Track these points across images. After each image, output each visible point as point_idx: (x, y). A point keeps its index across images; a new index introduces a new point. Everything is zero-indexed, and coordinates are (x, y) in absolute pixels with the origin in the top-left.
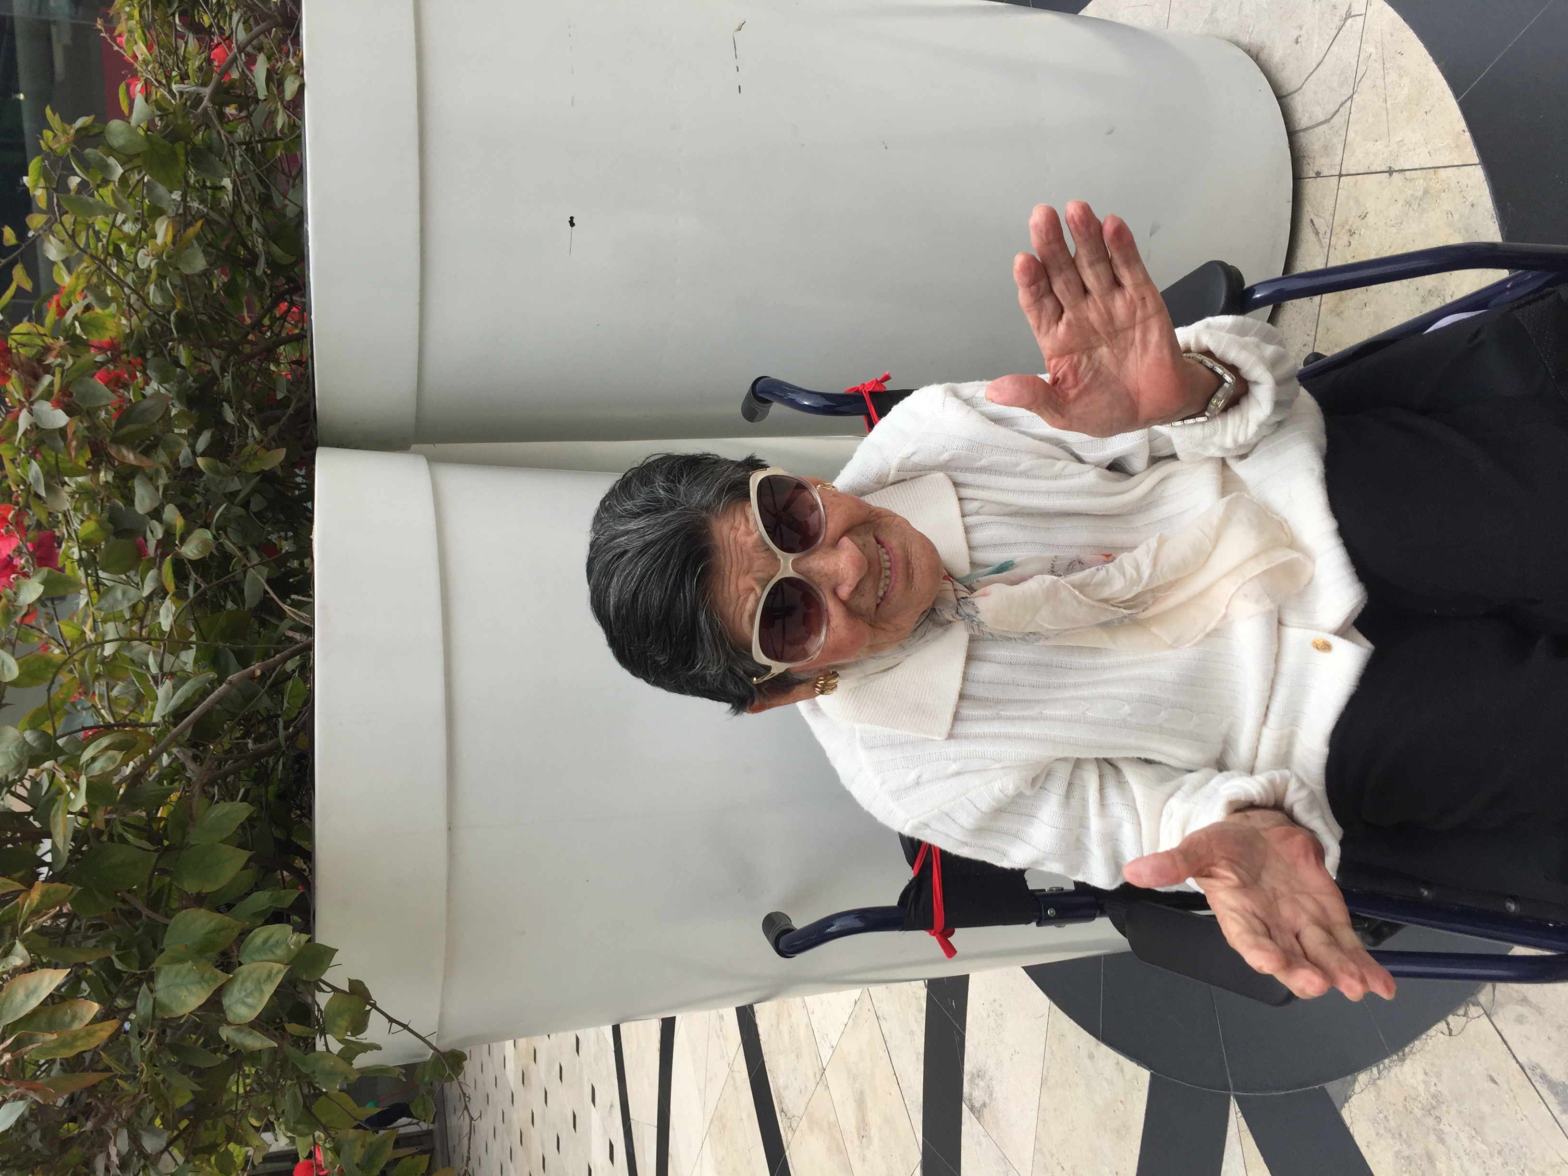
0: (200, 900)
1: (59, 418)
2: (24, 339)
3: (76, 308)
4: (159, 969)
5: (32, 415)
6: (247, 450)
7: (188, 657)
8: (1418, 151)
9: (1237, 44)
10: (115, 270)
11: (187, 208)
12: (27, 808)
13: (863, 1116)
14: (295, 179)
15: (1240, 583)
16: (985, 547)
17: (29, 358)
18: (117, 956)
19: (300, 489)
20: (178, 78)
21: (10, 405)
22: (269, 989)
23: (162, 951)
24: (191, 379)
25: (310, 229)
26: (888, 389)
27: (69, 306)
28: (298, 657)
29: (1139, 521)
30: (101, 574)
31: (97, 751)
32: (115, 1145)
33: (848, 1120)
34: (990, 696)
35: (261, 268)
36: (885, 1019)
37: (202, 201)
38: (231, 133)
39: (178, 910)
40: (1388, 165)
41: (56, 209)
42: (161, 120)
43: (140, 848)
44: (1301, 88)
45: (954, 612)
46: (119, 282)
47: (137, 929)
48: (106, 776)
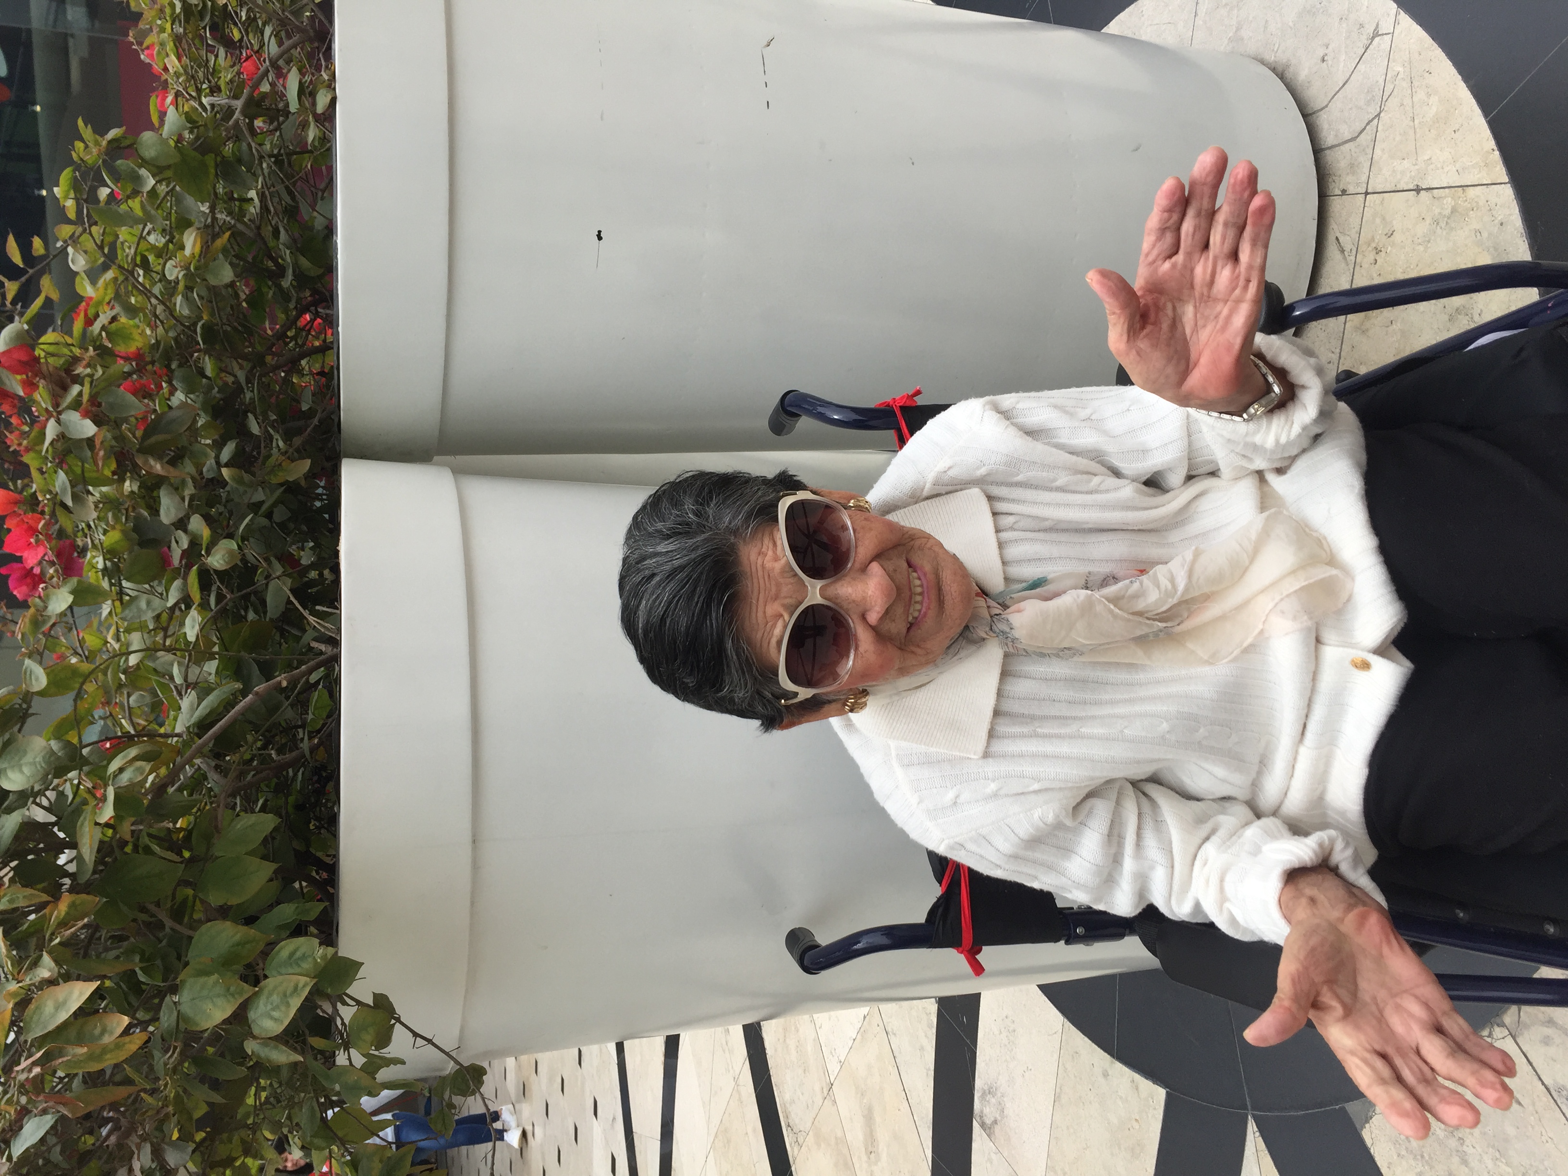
0: (224, 912)
1: (88, 428)
2: (51, 349)
3: (103, 319)
4: (183, 982)
5: (60, 424)
6: (272, 461)
7: (211, 666)
8: (1446, 169)
9: (1263, 62)
10: (141, 279)
11: (214, 219)
12: (53, 819)
13: (871, 1131)
14: (323, 191)
15: (1278, 598)
16: (1019, 562)
17: (56, 368)
18: (141, 969)
19: (322, 500)
20: (208, 91)
21: (36, 414)
22: (296, 1003)
23: (187, 964)
24: (216, 389)
25: (339, 241)
26: (919, 403)
27: (97, 316)
28: (322, 669)
29: (1174, 536)
30: (125, 584)
31: (125, 761)
32: (139, 1159)
33: (856, 1135)
34: (1026, 712)
35: (287, 282)
36: (895, 1034)
37: (230, 213)
38: (260, 145)
39: (200, 922)
40: (1415, 183)
41: (86, 220)
42: (191, 132)
43: (165, 859)
44: (1327, 106)
45: (988, 629)
46: (147, 293)
47: (161, 942)
48: (132, 786)
